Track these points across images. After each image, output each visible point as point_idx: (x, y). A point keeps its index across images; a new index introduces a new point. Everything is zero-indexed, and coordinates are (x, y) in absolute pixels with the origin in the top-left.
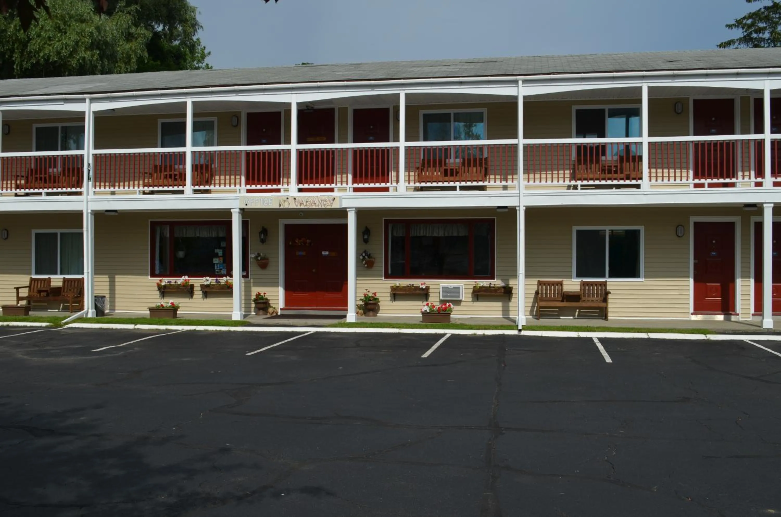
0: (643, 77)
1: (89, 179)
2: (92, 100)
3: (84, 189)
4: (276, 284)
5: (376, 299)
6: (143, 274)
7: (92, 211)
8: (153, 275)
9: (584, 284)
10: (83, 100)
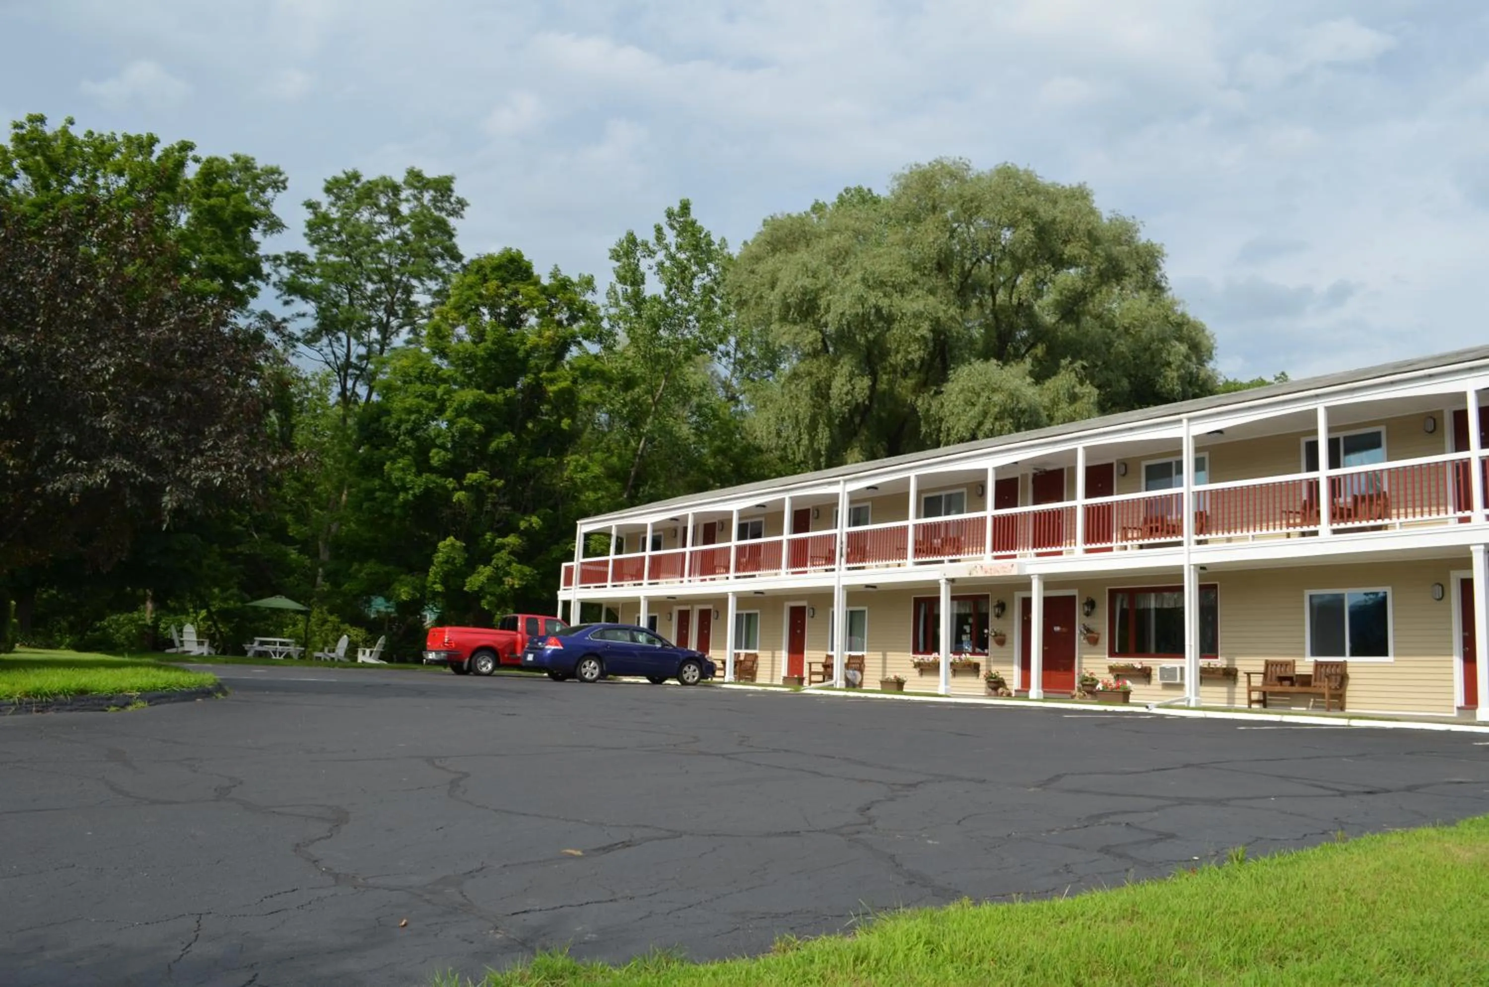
0: (1317, 396)
1: (841, 555)
2: (845, 481)
3: (836, 566)
4: (1011, 663)
5: (1093, 679)
6: (904, 650)
7: (844, 586)
8: (916, 651)
9: (1318, 665)
10: (838, 482)
